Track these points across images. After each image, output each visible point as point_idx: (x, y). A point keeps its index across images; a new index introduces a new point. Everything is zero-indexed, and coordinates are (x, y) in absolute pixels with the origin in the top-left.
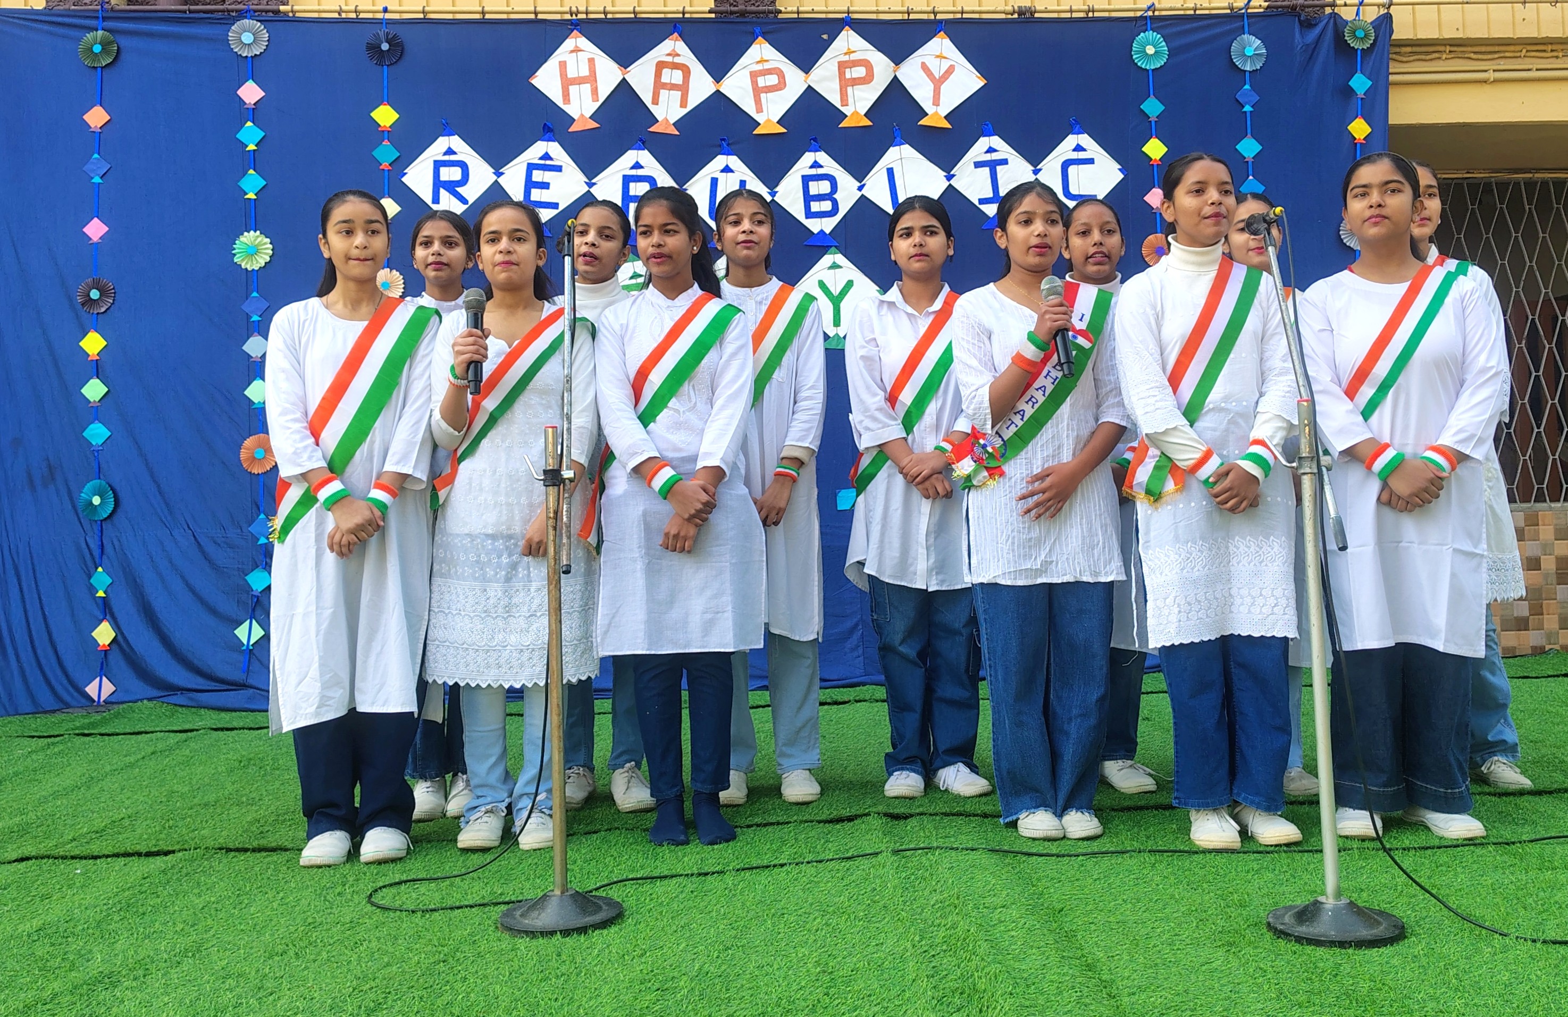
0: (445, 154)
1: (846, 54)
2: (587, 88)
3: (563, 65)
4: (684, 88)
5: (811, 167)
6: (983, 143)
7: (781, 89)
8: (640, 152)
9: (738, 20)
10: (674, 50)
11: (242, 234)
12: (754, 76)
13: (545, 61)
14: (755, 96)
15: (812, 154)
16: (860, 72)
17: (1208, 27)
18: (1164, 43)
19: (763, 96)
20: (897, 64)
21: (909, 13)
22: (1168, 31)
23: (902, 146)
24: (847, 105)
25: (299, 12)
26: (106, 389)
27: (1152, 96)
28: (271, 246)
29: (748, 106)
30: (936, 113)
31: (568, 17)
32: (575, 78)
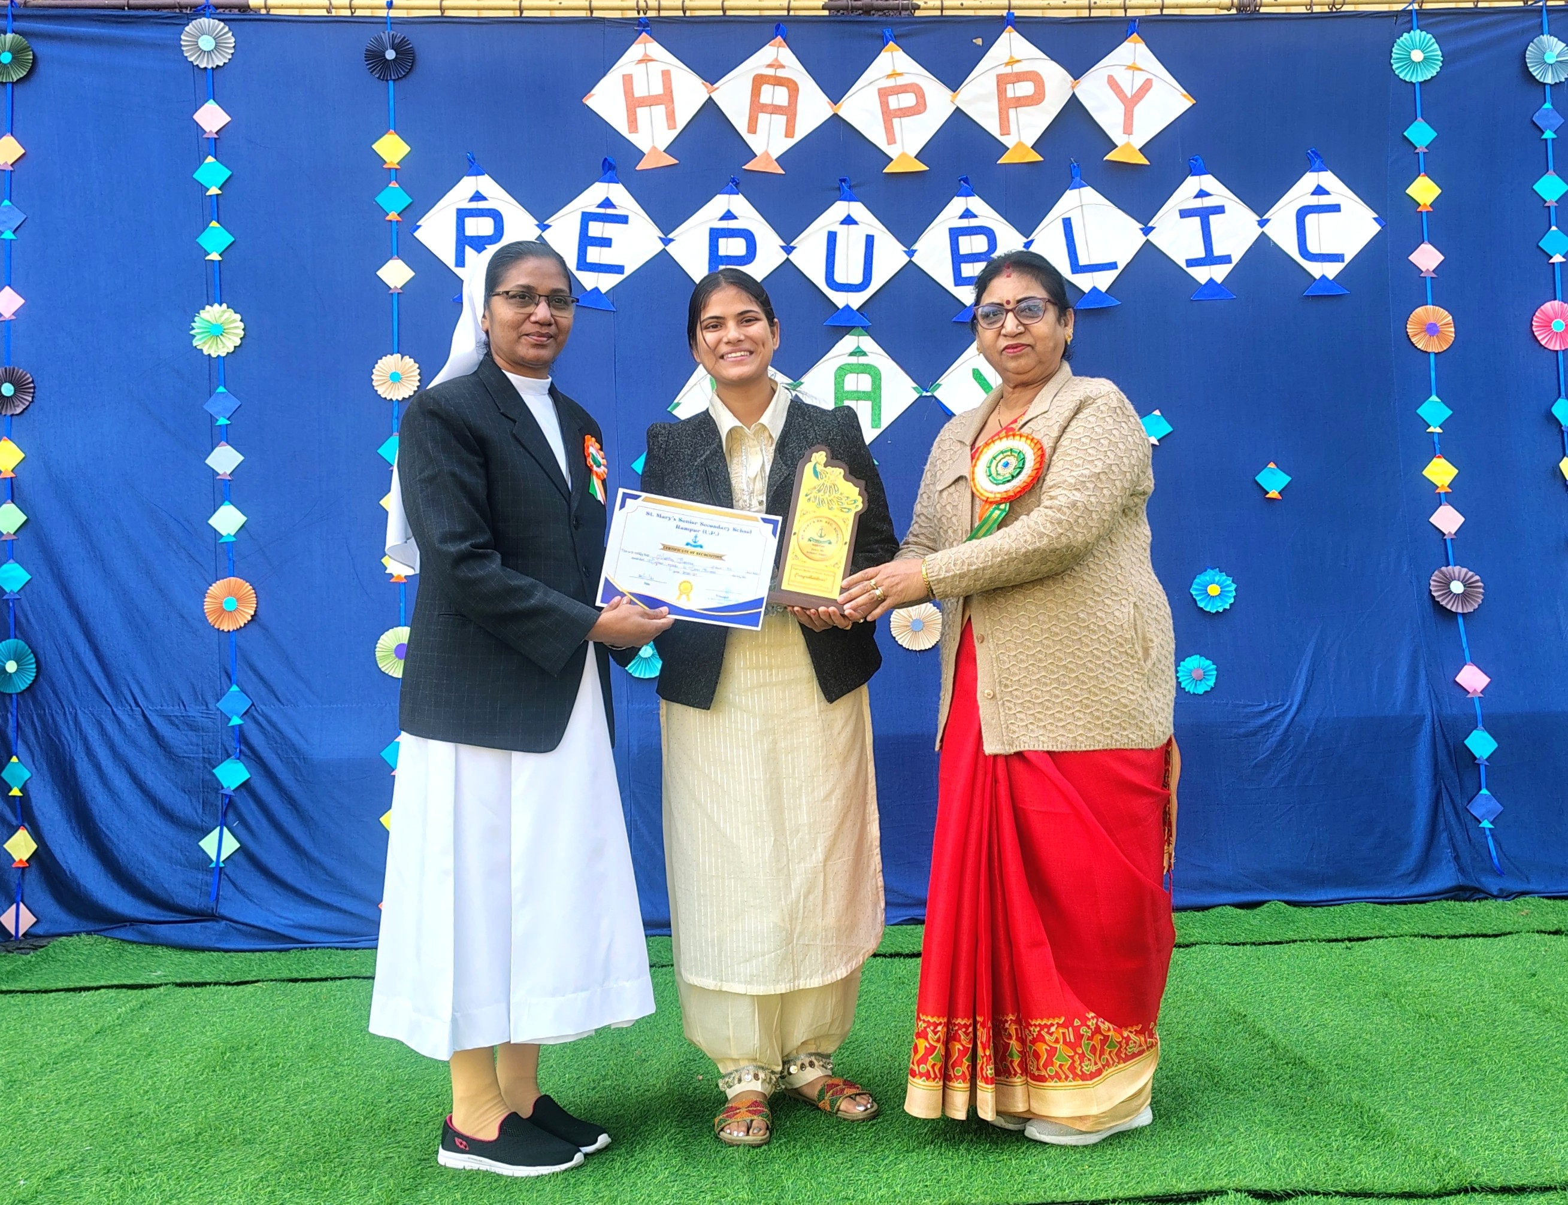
0: (472, 200)
1: (1007, 64)
2: (660, 111)
3: (628, 80)
4: (790, 112)
5: (961, 217)
6: (1192, 184)
7: (920, 113)
8: (733, 197)
9: (862, 18)
10: (776, 59)
11: (204, 309)
12: (884, 94)
13: (604, 75)
14: (885, 122)
15: (962, 199)
16: (1025, 89)
17: (1495, 24)
18: (1436, 46)
19: (896, 121)
20: (1075, 79)
21: (1090, 8)
22: (1442, 29)
23: (1082, 189)
24: (1009, 134)
25: (274, 8)
26: (24, 518)
27: (1419, 118)
28: (242, 325)
29: (875, 134)
30: (1128, 144)
31: (634, 14)
32: (644, 97)
